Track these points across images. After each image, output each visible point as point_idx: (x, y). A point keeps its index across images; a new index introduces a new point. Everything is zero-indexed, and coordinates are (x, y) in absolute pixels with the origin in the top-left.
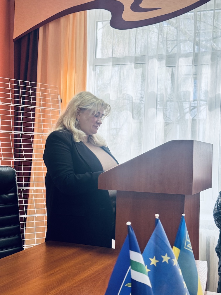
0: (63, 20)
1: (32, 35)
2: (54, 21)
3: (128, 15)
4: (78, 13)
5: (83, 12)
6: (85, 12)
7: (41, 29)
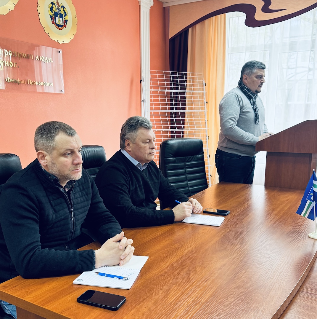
0: (207, 21)
1: (183, 35)
2: (200, 23)
3: (260, 16)
4: (219, 16)
5: (223, 14)
6: (224, 15)
7: (190, 30)
